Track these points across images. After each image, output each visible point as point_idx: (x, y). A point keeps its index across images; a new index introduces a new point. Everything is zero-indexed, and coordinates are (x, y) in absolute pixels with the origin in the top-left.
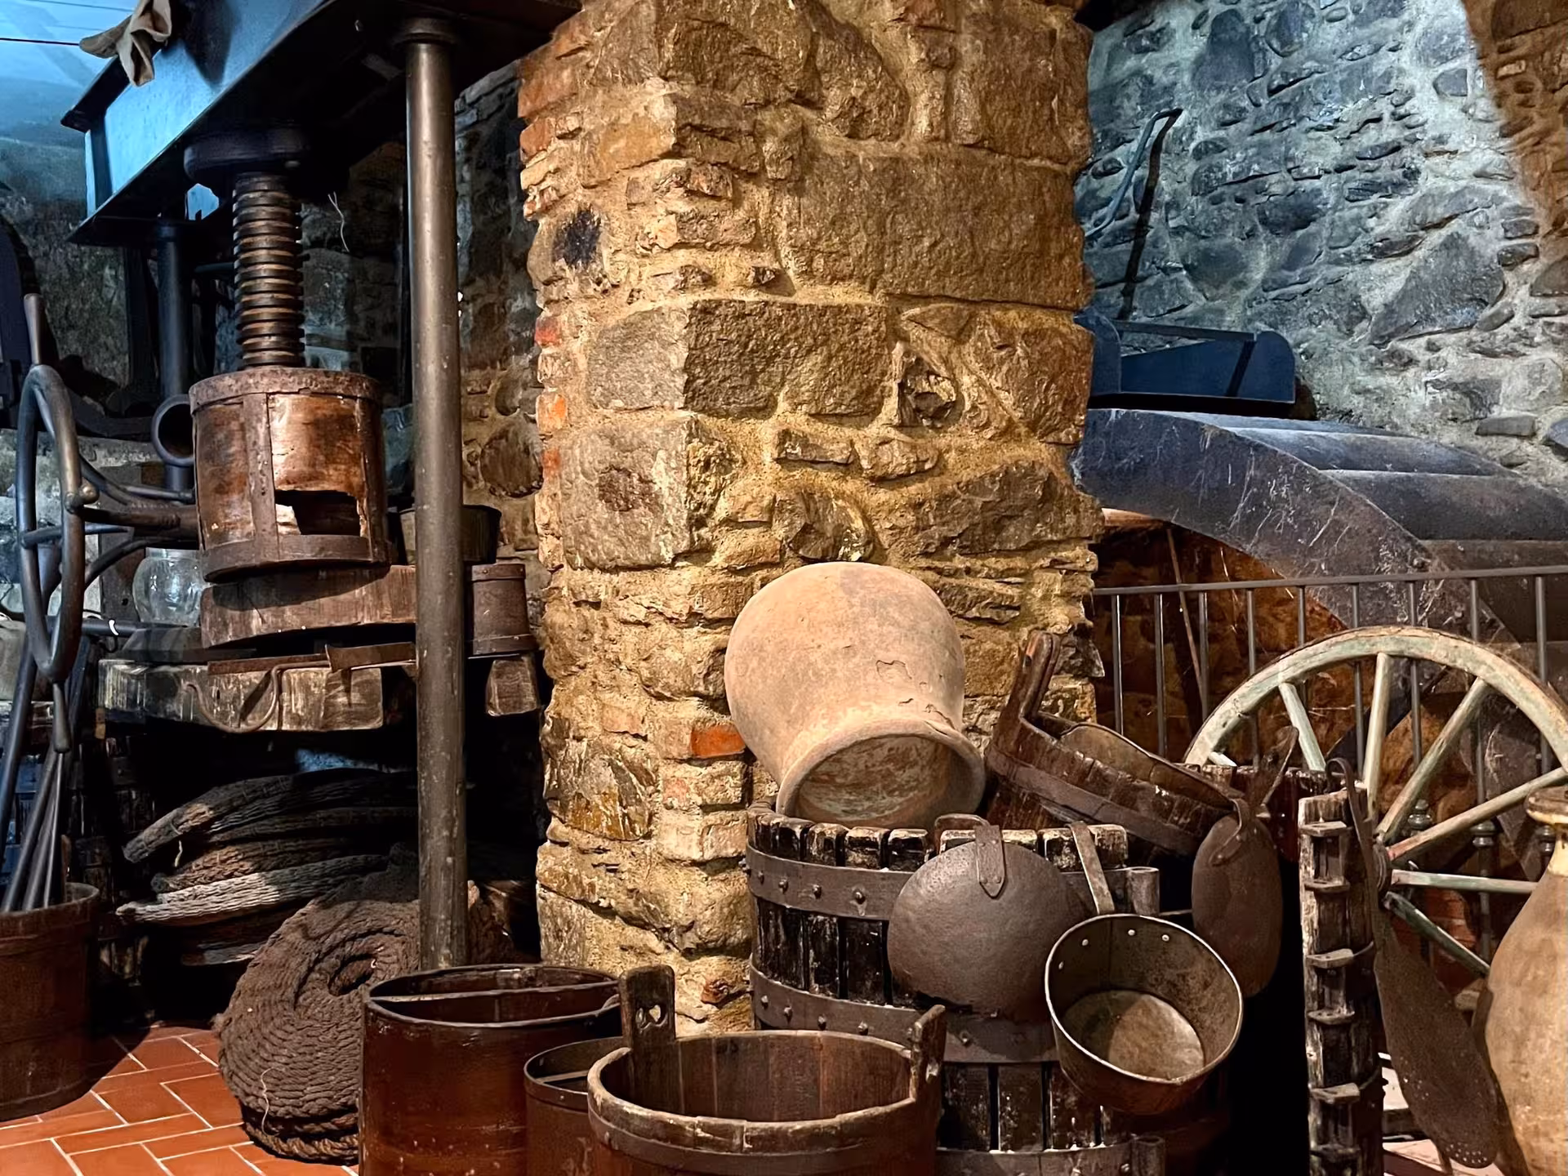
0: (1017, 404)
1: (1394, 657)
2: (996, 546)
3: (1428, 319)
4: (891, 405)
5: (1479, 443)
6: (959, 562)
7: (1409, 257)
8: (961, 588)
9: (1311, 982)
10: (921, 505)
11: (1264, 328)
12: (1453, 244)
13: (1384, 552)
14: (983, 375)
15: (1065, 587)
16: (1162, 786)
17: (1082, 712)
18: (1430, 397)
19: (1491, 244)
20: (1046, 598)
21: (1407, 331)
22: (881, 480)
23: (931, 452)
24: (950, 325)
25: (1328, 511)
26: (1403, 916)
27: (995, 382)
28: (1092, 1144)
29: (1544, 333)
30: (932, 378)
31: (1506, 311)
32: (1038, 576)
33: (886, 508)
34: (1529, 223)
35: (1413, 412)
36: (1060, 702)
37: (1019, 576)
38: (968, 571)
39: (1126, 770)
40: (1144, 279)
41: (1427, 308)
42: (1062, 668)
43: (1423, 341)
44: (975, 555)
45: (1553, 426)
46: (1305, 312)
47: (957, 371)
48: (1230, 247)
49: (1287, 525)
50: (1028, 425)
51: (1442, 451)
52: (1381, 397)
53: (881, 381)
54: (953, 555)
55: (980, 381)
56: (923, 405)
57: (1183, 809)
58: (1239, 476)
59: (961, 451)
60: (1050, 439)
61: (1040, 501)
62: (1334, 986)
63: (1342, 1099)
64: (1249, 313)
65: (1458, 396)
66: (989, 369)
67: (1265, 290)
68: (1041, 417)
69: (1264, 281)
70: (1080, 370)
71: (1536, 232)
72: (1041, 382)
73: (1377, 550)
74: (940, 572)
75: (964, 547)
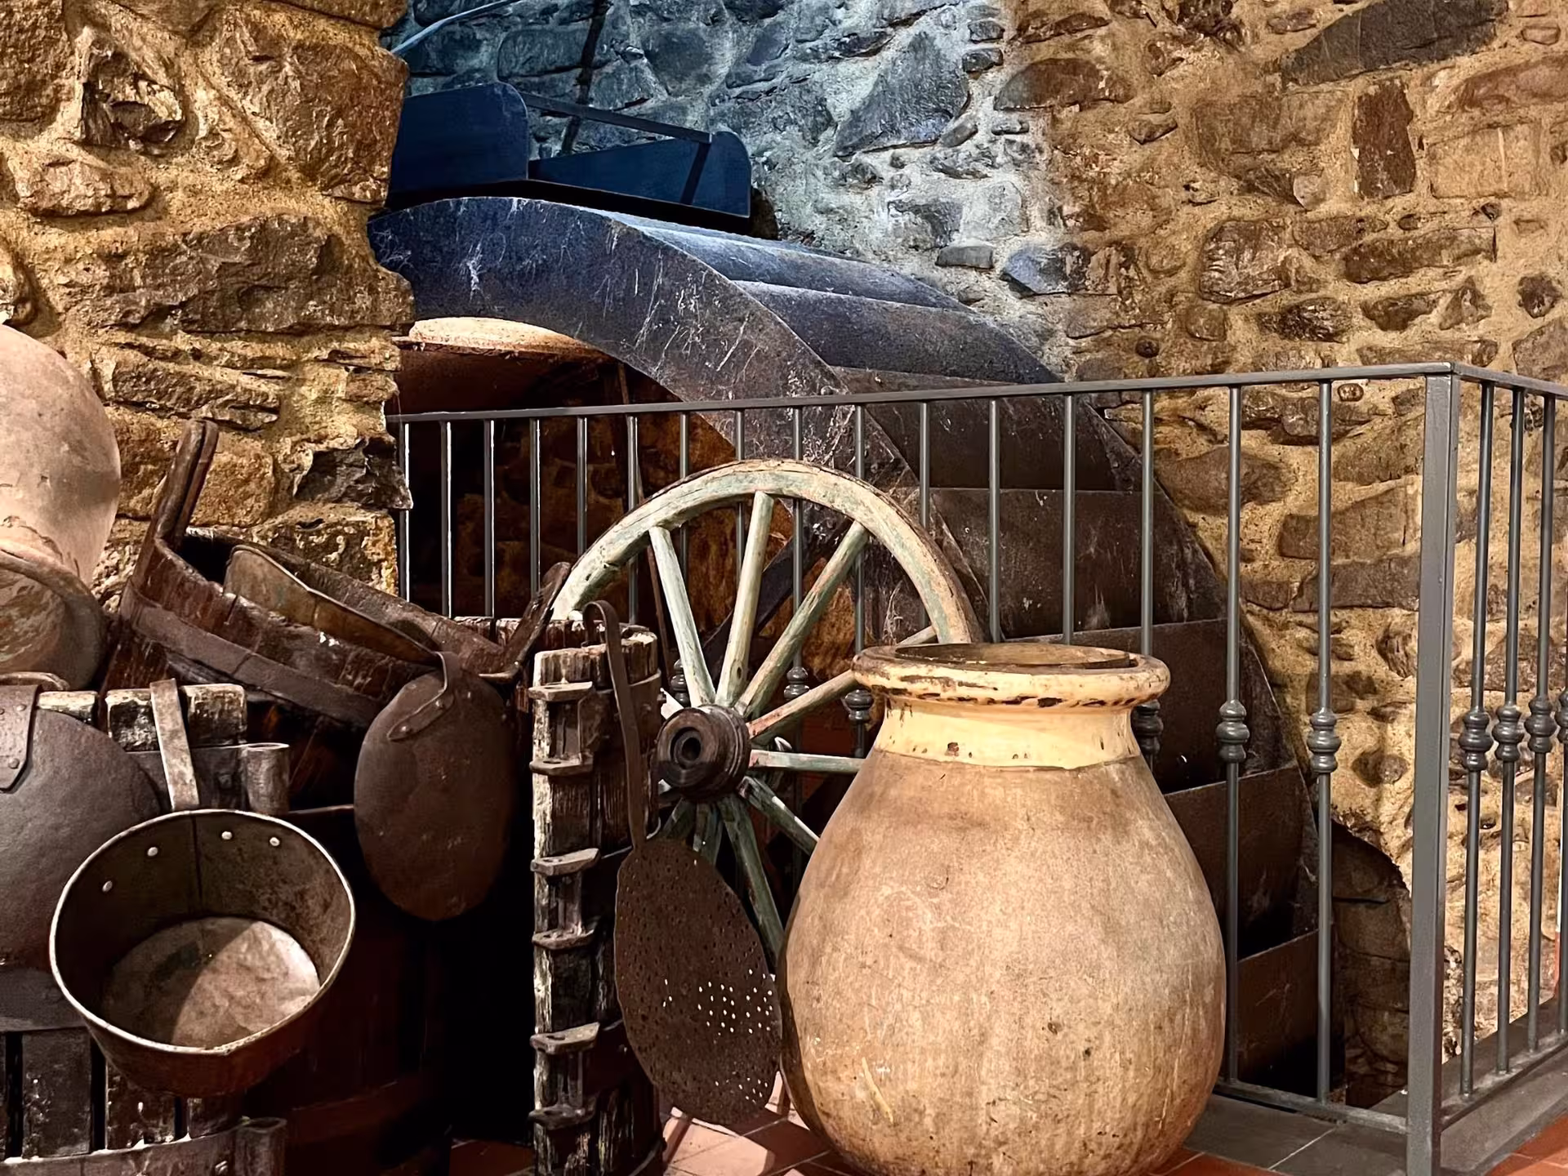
0: (283, 138)
1: (776, 497)
2: (243, 324)
3: (893, 130)
4: (71, 112)
5: (939, 274)
6: (183, 341)
7: (877, 57)
8: (182, 378)
9: (541, 894)
10: (121, 257)
11: (723, 128)
12: (920, 45)
13: (792, 379)
14: (233, 94)
15: (354, 387)
16: (329, 633)
17: (374, 552)
18: (893, 220)
19: (956, 46)
20: (324, 399)
21: (871, 143)
22: (52, 216)
23: (141, 186)
24: (177, 16)
25: (737, 328)
26: (758, 806)
27: (251, 105)
28: (169, 1138)
29: (1006, 153)
30: (143, 84)
31: (969, 126)
32: (310, 371)
33: (59, 255)
34: (994, 25)
35: (876, 236)
36: (340, 539)
37: (281, 368)
38: (197, 355)
39: (281, 611)
40: (603, 64)
41: (892, 116)
42: (345, 495)
43: (887, 155)
44: (212, 334)
45: (1011, 259)
46: (770, 114)
47: (187, 82)
48: (694, 33)
49: (694, 344)
50: (302, 169)
51: (897, 281)
52: (844, 217)
53: (54, 77)
54: (174, 332)
55: (224, 101)
56: (127, 119)
57: (359, 664)
58: (646, 286)
59: (194, 192)
60: (338, 192)
61: (315, 271)
62: (568, 898)
63: (569, 1046)
64: (712, 113)
65: (919, 220)
66: (243, 87)
67: (729, 87)
68: (322, 161)
69: (729, 76)
70: (381, 106)
71: (1000, 37)
72: (320, 115)
73: (785, 377)
74: (149, 352)
75: (192, 322)
